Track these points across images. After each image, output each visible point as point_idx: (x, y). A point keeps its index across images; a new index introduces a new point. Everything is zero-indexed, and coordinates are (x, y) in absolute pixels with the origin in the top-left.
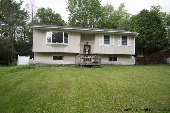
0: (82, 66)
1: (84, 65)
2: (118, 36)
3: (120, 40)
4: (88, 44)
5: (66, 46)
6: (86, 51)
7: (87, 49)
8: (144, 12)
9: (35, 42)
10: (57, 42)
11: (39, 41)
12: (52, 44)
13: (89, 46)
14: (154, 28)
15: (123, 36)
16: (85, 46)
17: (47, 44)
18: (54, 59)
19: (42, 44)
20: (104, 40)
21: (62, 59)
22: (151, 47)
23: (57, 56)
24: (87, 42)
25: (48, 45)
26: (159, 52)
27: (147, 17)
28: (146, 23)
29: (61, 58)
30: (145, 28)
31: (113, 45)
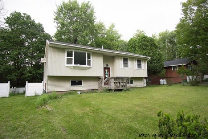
0: (113, 91)
1: (116, 89)
2: (134, 59)
3: (136, 63)
4: (108, 67)
5: (88, 69)
6: (106, 74)
7: (107, 72)
8: (144, 38)
9: (51, 63)
10: (79, 64)
11: (56, 61)
12: (74, 67)
13: (109, 69)
14: (153, 52)
15: (138, 59)
16: (105, 68)
17: (67, 66)
18: (72, 85)
19: (60, 66)
20: (124, 63)
21: (81, 85)
22: (153, 69)
23: (76, 81)
24: (107, 64)
25: (67, 68)
26: (159, 74)
27: (147, 42)
28: (147, 47)
29: (80, 83)
30: (147, 52)
31: (131, 68)
